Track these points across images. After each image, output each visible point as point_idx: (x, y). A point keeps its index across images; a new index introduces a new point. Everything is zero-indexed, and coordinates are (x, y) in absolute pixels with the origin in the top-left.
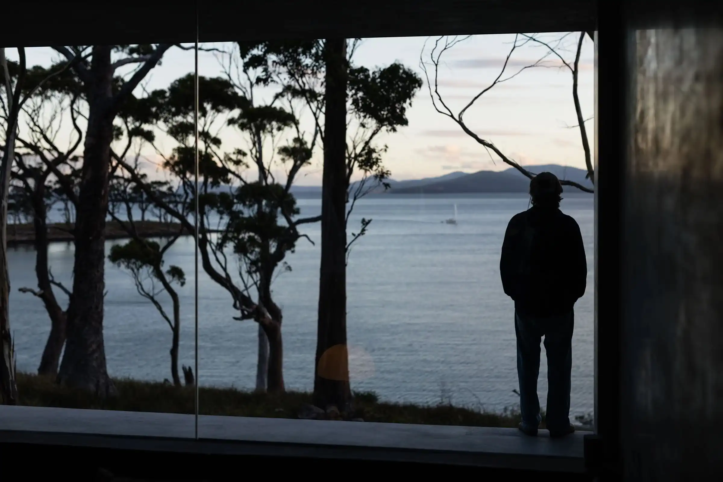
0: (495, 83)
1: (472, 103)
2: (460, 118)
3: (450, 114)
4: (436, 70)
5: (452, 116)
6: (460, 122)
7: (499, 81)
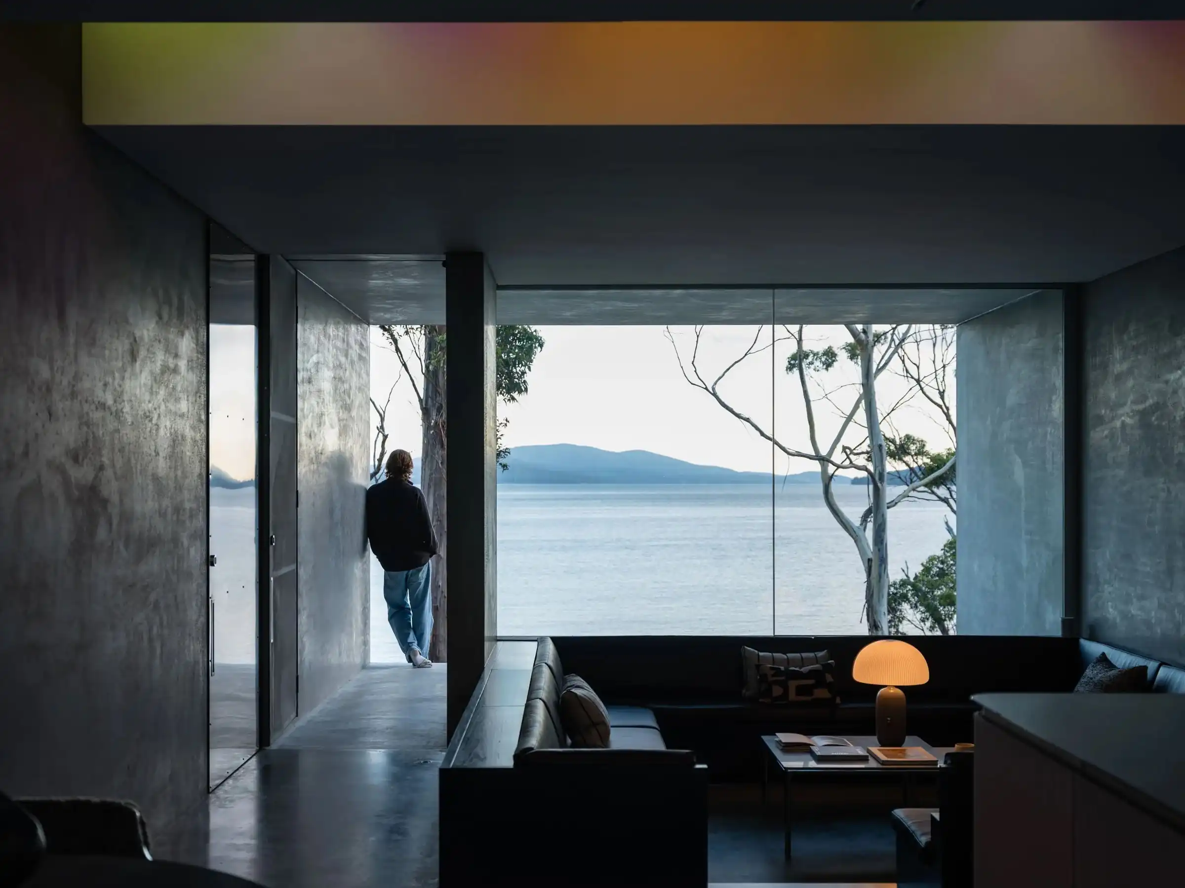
0: (746, 355)
1: (723, 375)
2: (713, 389)
3: (705, 387)
4: (697, 342)
5: (706, 389)
6: (714, 394)
7: (750, 353)
